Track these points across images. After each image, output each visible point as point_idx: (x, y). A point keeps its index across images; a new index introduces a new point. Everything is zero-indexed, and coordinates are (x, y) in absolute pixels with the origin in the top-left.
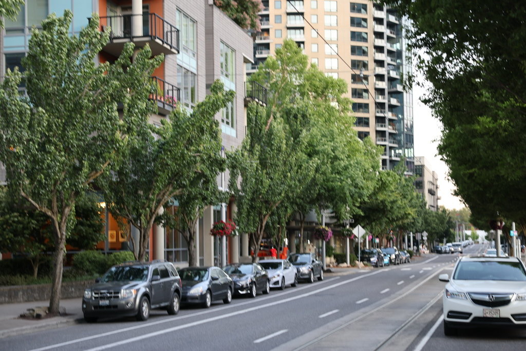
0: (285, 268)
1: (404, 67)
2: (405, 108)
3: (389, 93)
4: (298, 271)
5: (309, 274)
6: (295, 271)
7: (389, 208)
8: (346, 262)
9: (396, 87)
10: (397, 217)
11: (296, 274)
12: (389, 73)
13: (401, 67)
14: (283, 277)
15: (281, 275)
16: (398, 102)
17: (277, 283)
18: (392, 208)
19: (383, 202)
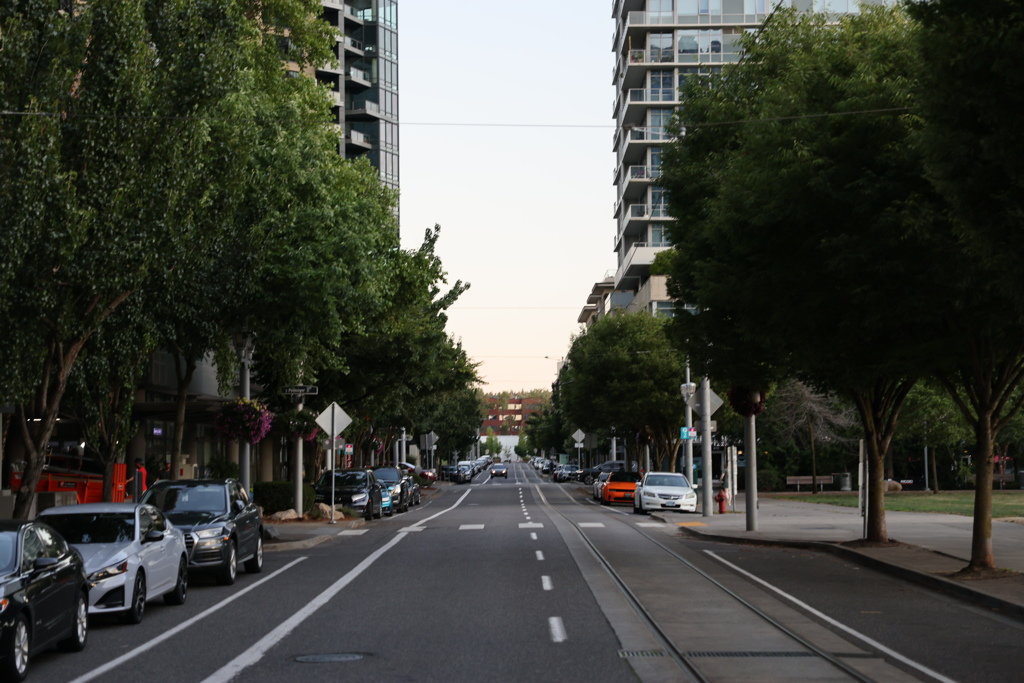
0: (148, 538)
1: (381, 61)
2: (382, 154)
3: (348, 118)
4: (190, 544)
5: (223, 553)
6: (181, 544)
7: (416, 358)
8: (294, 506)
9: (363, 107)
10: (435, 382)
11: (184, 554)
12: (347, 74)
13: (374, 62)
14: (141, 571)
15: (133, 563)
16: (367, 140)
17: (116, 594)
18: (424, 357)
19: (400, 339)
